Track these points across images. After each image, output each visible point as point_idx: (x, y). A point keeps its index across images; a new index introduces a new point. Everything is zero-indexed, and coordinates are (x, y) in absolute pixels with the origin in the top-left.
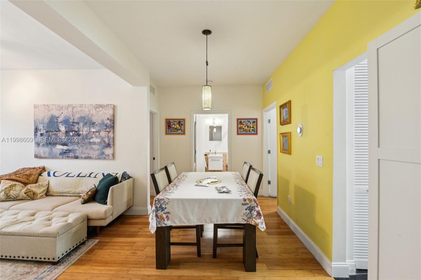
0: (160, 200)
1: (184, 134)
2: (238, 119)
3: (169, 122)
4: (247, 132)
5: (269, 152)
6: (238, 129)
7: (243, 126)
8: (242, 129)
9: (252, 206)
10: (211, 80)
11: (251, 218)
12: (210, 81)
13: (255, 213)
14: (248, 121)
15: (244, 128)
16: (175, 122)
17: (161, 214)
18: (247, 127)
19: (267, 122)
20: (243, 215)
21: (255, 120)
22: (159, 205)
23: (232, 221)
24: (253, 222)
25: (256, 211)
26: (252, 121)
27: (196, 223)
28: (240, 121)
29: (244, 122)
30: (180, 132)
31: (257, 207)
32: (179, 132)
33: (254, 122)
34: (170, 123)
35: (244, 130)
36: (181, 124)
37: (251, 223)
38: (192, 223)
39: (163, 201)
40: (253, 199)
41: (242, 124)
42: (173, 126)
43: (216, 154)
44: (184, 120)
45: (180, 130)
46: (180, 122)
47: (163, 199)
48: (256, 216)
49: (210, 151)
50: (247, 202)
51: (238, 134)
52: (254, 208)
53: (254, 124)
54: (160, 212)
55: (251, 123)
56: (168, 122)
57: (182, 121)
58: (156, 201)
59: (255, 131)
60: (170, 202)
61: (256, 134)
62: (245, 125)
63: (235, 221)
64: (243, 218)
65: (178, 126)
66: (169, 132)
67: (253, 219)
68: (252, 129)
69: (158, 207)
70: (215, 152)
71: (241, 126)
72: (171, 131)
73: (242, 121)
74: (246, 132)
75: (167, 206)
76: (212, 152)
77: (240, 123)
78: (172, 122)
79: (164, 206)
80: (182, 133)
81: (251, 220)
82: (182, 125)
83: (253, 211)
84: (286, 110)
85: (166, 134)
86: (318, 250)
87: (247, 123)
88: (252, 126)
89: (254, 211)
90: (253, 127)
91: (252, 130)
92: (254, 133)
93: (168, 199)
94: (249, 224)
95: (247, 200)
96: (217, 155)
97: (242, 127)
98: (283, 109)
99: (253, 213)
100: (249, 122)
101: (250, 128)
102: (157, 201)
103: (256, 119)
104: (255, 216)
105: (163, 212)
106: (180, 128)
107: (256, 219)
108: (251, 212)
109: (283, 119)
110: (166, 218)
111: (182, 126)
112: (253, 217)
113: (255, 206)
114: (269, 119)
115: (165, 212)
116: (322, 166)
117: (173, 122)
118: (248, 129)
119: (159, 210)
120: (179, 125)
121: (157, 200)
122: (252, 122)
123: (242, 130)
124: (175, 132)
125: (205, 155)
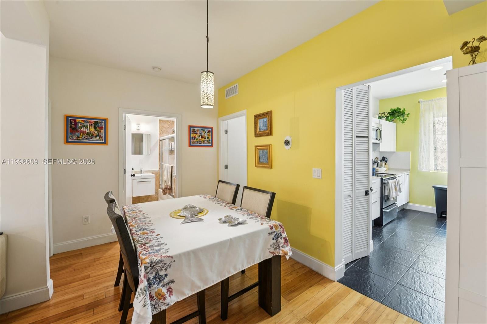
0: (154, 264)
1: (105, 143)
2: (190, 127)
3: (73, 122)
4: (201, 144)
5: (226, 167)
6: (191, 139)
7: (197, 136)
8: (195, 139)
9: (278, 233)
10: (160, 68)
11: (278, 247)
12: (158, 68)
13: (283, 241)
14: (202, 130)
15: (197, 139)
16: (85, 122)
17: (159, 290)
18: (202, 137)
19: (224, 133)
20: (270, 247)
21: (211, 130)
22: (154, 273)
23: (259, 260)
24: (281, 252)
25: (283, 238)
26: (207, 130)
27: (216, 281)
28: (192, 130)
29: (197, 131)
30: (97, 140)
31: (283, 232)
32: (95, 139)
33: (209, 132)
34: (76, 124)
35: (198, 141)
36: (99, 126)
37: (277, 254)
38: (210, 284)
39: (161, 265)
40: (279, 225)
41: (195, 133)
42: (83, 129)
43: (142, 173)
44: (105, 120)
45: (97, 136)
46: (96, 123)
47: (161, 261)
48: (284, 243)
49: (133, 169)
50: (274, 229)
51: (190, 145)
52: (280, 234)
53: (209, 134)
54: (155, 286)
55: (205, 132)
56: (71, 122)
57: (100, 123)
58: (146, 268)
59: (210, 143)
60: (174, 261)
61: (212, 146)
62: (199, 135)
63: (262, 258)
64: (270, 251)
65: (93, 129)
66: (73, 139)
67: (281, 248)
68: (207, 139)
69: (152, 277)
70: (141, 171)
71: (195, 135)
72: (78, 137)
73: (195, 130)
74: (199, 143)
75: (169, 271)
76: (135, 170)
77: (192, 132)
78: (79, 122)
79: (162, 273)
80: (101, 141)
81: (277, 251)
82: (101, 128)
83: (279, 238)
84: (264, 121)
85: (67, 142)
86: (315, 260)
87: (202, 132)
88: (207, 136)
89: (281, 239)
90: (208, 138)
91: (207, 141)
92: (209, 144)
93: (171, 258)
94: (276, 256)
95: (273, 228)
96: (143, 175)
97: (195, 137)
98: (259, 119)
99: (279, 242)
100: (204, 132)
101: (204, 138)
102: (149, 267)
103: (212, 128)
104: (282, 244)
105: (161, 284)
106: (96, 132)
107: (284, 248)
108: (277, 241)
109: (259, 130)
110: (167, 292)
111: (102, 131)
112: (280, 246)
113: (281, 232)
114: (226, 129)
115: (166, 284)
116: (320, 177)
117: (83, 122)
118: (202, 139)
119: (154, 284)
120: (95, 128)
121: (149, 265)
122: (207, 132)
123: (195, 141)
124: (87, 139)
125: (132, 175)
